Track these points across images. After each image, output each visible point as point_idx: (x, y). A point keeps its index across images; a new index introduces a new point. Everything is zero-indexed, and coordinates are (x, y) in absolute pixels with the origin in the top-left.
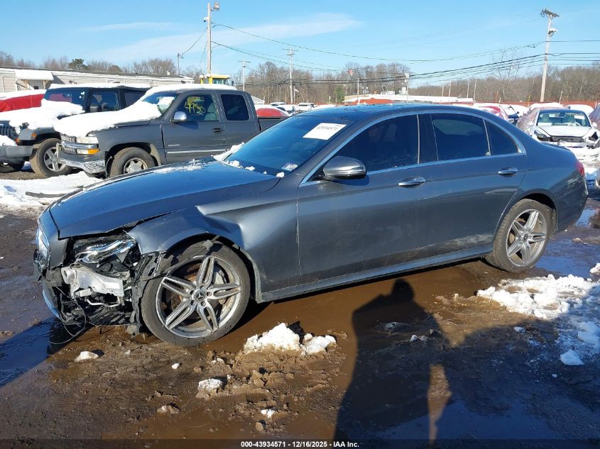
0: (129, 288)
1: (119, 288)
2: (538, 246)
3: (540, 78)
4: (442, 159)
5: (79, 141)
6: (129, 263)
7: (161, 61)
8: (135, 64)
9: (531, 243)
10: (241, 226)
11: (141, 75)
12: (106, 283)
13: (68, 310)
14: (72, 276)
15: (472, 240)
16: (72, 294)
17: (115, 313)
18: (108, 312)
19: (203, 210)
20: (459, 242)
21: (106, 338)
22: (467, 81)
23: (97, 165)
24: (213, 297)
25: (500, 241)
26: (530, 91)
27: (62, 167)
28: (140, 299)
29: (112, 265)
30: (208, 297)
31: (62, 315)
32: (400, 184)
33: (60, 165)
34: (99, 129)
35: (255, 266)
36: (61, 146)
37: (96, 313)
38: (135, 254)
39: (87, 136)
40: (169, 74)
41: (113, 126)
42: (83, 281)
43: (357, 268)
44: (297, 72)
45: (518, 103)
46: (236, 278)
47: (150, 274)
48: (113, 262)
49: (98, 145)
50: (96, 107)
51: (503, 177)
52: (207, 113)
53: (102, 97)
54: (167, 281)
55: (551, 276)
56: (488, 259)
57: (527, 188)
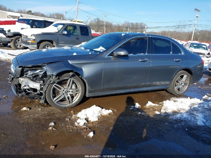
0: (42, 87)
1: (38, 86)
2: (185, 88)
3: (192, 33)
4: (155, 53)
5: (28, 38)
6: (43, 78)
7: (59, 14)
8: (50, 14)
9: (183, 86)
10: (83, 69)
11: (52, 18)
12: (34, 84)
13: (20, 93)
14: (22, 81)
15: (163, 83)
16: (22, 87)
17: (36, 96)
18: (34, 95)
19: (70, 62)
20: (158, 83)
21: (32, 104)
22: (166, 31)
23: (34, 47)
24: (71, 93)
25: (173, 84)
26: (188, 37)
27: (22, 46)
28: (46, 91)
29: (37, 79)
30: (69, 93)
31: (18, 94)
32: (140, 60)
33: (21, 46)
34: (36, 34)
35: (87, 84)
36: (22, 39)
37: (29, 95)
38: (45, 75)
39: (31, 36)
40: (62, 18)
41: (41, 33)
42: (26, 83)
43: (122, 88)
44: (107, 22)
45: (184, 41)
46: (80, 88)
47: (50, 82)
48: (37, 77)
49: (35, 39)
50: (35, 27)
51: (175, 62)
52: (74, 32)
53: (38, 23)
54: (55, 85)
55: (189, 98)
56: (168, 90)
57: (183, 66)
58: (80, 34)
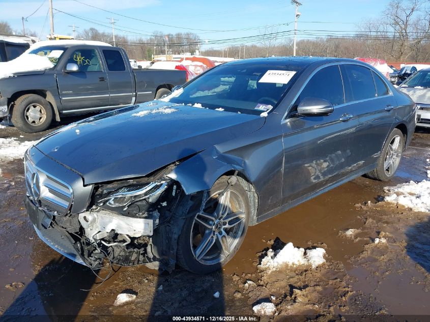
2: (397, 162)
10: (246, 161)
14: (94, 221)
16: (91, 239)
19: (220, 149)
22: (239, 48)
24: (227, 226)
25: (382, 159)
29: (139, 206)
30: (224, 227)
32: (340, 119)
41: (12, 75)
54: (199, 217)
58: (106, 67)
